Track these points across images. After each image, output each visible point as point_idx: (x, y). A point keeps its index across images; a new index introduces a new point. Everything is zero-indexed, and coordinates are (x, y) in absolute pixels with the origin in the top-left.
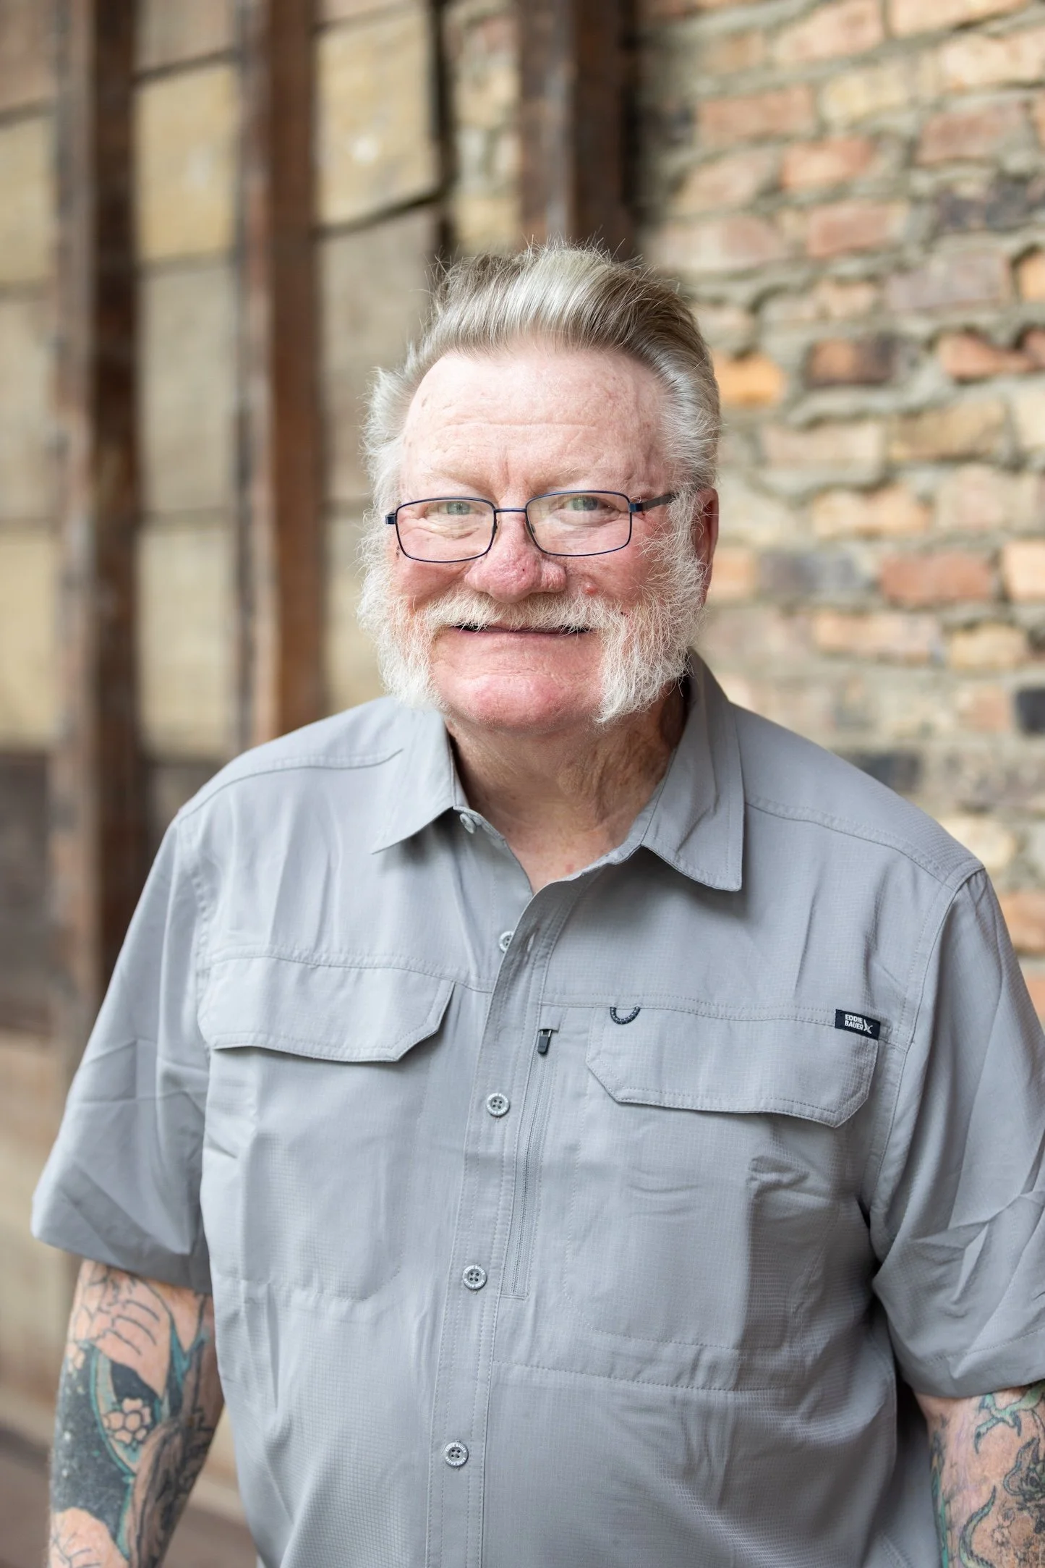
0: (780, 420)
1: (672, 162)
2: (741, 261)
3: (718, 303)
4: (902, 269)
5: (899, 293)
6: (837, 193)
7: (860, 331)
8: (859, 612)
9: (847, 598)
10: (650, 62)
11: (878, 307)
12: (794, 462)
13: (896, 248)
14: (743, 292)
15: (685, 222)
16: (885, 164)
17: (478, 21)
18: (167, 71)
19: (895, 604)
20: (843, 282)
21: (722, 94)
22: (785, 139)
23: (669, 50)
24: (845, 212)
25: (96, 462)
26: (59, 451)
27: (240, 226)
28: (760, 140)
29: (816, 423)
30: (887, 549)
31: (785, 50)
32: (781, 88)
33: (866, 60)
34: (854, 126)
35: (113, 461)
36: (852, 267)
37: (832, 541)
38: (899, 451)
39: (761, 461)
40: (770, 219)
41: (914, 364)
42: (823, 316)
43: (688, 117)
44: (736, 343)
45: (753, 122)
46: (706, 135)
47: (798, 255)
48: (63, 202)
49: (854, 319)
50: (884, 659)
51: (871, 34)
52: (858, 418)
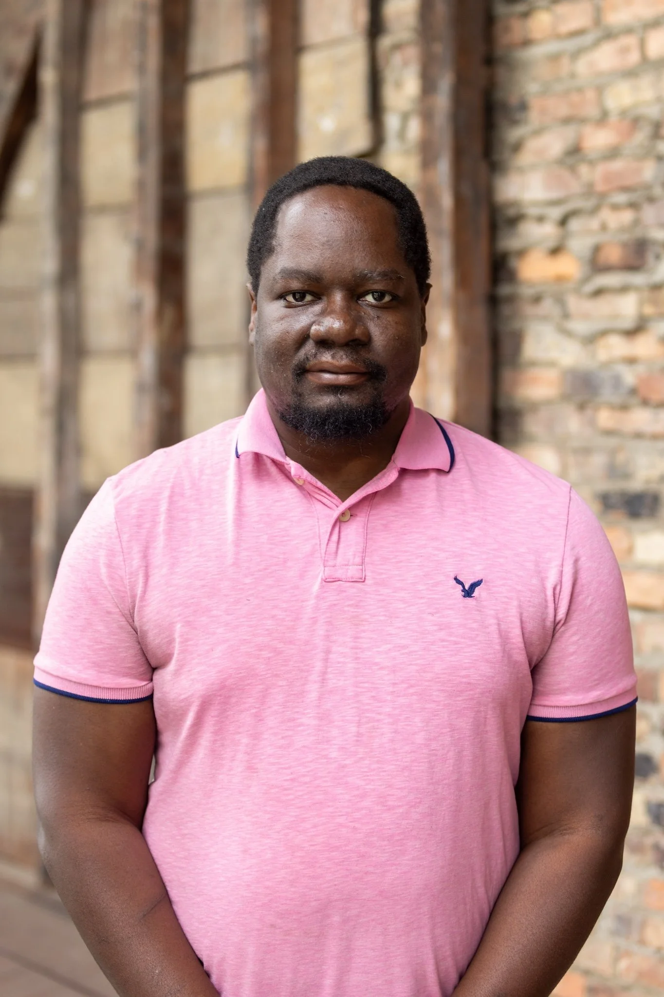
0: (577, 291)
1: (513, 134)
2: (554, 195)
3: (541, 219)
4: (651, 200)
5: (649, 214)
6: (613, 153)
7: (625, 237)
8: (624, 408)
9: (616, 399)
10: (501, 73)
11: (636, 222)
12: (586, 317)
13: (648, 187)
14: (556, 213)
15: (521, 170)
16: (641, 137)
17: (397, 47)
18: (205, 75)
19: (645, 403)
20: (615, 207)
21: (545, 92)
22: (583, 121)
23: (512, 66)
24: (617, 165)
25: (160, 314)
26: (137, 307)
27: (251, 171)
28: (567, 121)
29: (598, 293)
30: (641, 369)
31: (582, 66)
32: (580, 90)
33: (630, 74)
34: (623, 113)
35: (170, 314)
36: (621, 198)
37: (607, 364)
38: (648, 310)
39: (566, 316)
40: (573, 169)
41: (658, 257)
42: (604, 227)
43: (523, 107)
44: (551, 244)
45: (563, 110)
46: (534, 117)
47: (589, 190)
48: (141, 154)
49: (622, 229)
50: (639, 436)
51: (634, 57)
52: (624, 289)
